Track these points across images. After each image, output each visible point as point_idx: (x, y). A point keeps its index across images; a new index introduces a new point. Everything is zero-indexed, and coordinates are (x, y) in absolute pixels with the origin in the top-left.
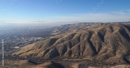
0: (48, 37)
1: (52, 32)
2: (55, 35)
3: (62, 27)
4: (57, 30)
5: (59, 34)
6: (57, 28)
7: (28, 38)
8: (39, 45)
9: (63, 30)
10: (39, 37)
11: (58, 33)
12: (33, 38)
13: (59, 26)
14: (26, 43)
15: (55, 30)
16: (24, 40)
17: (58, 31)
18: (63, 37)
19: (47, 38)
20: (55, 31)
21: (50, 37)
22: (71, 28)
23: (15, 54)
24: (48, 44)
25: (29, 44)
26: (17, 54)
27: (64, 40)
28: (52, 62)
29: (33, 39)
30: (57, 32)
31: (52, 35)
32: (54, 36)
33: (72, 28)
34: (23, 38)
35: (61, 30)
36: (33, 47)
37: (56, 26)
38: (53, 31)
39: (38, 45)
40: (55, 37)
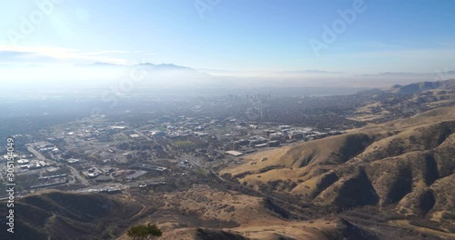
0: (337, 128)
1: (354, 110)
2: (365, 123)
3: (396, 91)
4: (375, 105)
5: (381, 121)
6: (375, 96)
7: (268, 127)
8: (303, 152)
9: (399, 105)
10: (304, 126)
11: (378, 117)
12: (284, 128)
13: (386, 86)
14: (261, 142)
15: (364, 105)
16: (255, 132)
17: (378, 108)
18: (399, 135)
19: (333, 132)
20: (365, 109)
21: (345, 129)
22: (438, 97)
23: (227, 174)
24: (333, 154)
25: (272, 145)
26: (233, 175)
27: (400, 145)
28: (345, 222)
29: (285, 132)
30: (375, 111)
31: (353, 122)
32: (359, 125)
33: (442, 98)
34: (252, 126)
35: (392, 103)
36: (282, 159)
37: (373, 87)
38: (356, 106)
39: (300, 154)
40: (365, 132)
